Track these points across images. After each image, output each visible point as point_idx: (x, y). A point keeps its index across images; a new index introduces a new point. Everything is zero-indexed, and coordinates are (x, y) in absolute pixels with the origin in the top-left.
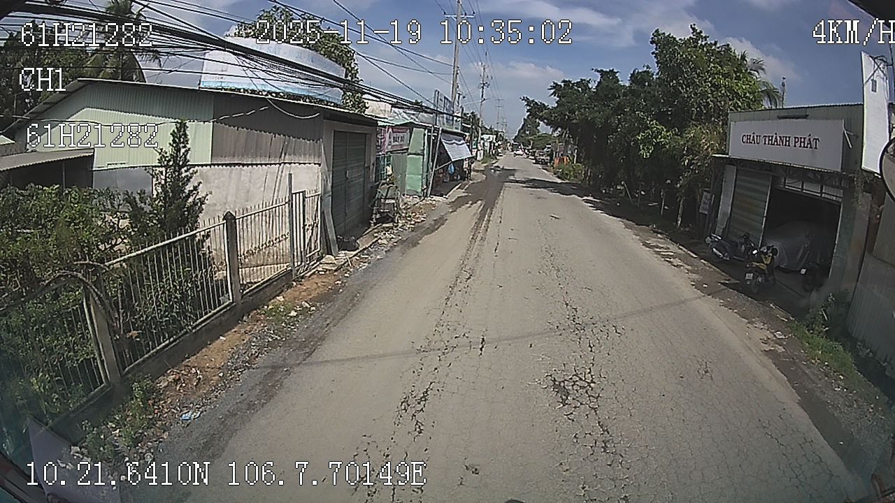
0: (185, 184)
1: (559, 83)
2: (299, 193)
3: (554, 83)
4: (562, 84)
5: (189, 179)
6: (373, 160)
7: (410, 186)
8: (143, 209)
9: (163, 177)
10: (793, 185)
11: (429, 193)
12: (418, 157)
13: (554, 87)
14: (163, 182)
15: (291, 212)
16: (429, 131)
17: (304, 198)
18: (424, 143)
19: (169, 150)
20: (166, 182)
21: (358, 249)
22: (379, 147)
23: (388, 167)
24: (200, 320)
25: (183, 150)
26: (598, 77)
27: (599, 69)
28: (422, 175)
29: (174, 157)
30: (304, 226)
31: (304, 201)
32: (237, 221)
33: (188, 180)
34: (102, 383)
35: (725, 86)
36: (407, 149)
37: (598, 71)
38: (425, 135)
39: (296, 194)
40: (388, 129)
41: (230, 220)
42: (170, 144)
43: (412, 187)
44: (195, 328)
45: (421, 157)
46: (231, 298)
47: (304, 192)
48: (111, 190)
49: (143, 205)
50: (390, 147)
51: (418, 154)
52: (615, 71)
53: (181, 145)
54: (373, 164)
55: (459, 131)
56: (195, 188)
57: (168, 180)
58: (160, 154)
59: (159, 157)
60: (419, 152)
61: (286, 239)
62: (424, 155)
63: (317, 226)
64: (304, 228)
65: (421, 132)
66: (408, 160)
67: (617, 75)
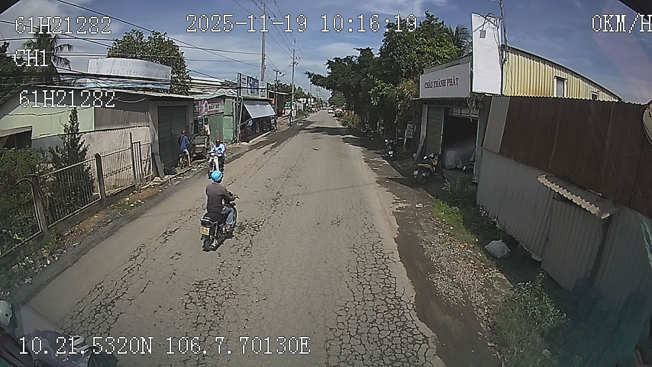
0: (78, 142)
1: (331, 60)
2: (137, 143)
3: (328, 60)
4: (334, 61)
5: (79, 138)
6: (191, 121)
7: (226, 136)
8: (58, 155)
9: (67, 139)
10: (457, 112)
11: (238, 140)
12: (230, 117)
13: (328, 63)
14: (67, 141)
15: (132, 153)
16: (236, 100)
17: (140, 145)
18: (233, 108)
19: (69, 124)
20: (68, 141)
21: (176, 173)
22: (196, 113)
23: (206, 126)
24: (84, 207)
25: (76, 124)
26: (358, 54)
27: (359, 48)
28: (233, 129)
29: (72, 129)
30: (141, 160)
31: (140, 147)
32: (102, 158)
33: (79, 140)
34: (39, 230)
35: (428, 52)
36: (223, 113)
37: (359, 50)
38: (233, 103)
39: (134, 143)
40: (204, 101)
41: (98, 157)
42: (69, 122)
43: (227, 137)
44: (82, 210)
45: (232, 117)
46: (100, 197)
47: (139, 142)
48: (43, 148)
49: (58, 153)
50: (206, 112)
51: (230, 116)
52: (370, 48)
53: (75, 122)
54: (192, 124)
55: (266, 98)
56: (82, 143)
57: (69, 140)
58: (65, 127)
59: (64, 128)
60: (230, 114)
61: (130, 168)
62: (233, 116)
63: (150, 161)
64: (141, 162)
65: (230, 101)
66: (224, 120)
67: (372, 51)
